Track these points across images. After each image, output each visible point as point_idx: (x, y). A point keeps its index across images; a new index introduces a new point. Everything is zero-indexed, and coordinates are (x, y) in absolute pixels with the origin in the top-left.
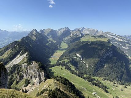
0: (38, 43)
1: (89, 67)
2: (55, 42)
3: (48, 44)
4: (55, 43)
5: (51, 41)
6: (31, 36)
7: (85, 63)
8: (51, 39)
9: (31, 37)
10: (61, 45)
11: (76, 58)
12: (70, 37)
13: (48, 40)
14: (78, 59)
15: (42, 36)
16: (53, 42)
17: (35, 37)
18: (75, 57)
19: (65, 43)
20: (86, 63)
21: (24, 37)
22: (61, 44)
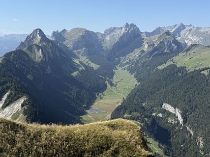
0: (49, 70)
1: (205, 146)
2: (95, 67)
3: (75, 74)
4: (95, 72)
5: (84, 65)
6: (30, 48)
7: (192, 133)
8: (84, 59)
9: (28, 52)
10: (115, 77)
11: (164, 118)
12: (143, 51)
13: (76, 61)
14: (169, 120)
15: (60, 50)
16: (92, 69)
17: (40, 53)
18: (160, 115)
19: (127, 72)
20: (196, 135)
21: (10, 53)
22: (113, 74)
